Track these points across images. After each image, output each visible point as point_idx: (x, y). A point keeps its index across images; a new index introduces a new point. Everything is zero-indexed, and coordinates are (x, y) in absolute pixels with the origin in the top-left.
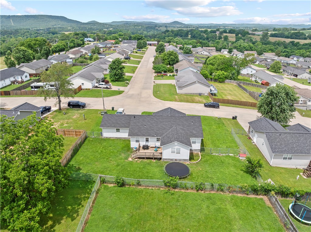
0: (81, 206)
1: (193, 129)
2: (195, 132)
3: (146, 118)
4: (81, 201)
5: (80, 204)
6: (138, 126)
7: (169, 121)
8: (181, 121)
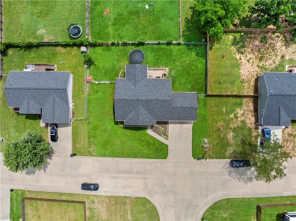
0: (186, 26)
1: (123, 86)
2: (122, 83)
3: (160, 95)
4: (186, 29)
5: (186, 27)
6: (165, 88)
7: (141, 93)
8: (131, 94)
